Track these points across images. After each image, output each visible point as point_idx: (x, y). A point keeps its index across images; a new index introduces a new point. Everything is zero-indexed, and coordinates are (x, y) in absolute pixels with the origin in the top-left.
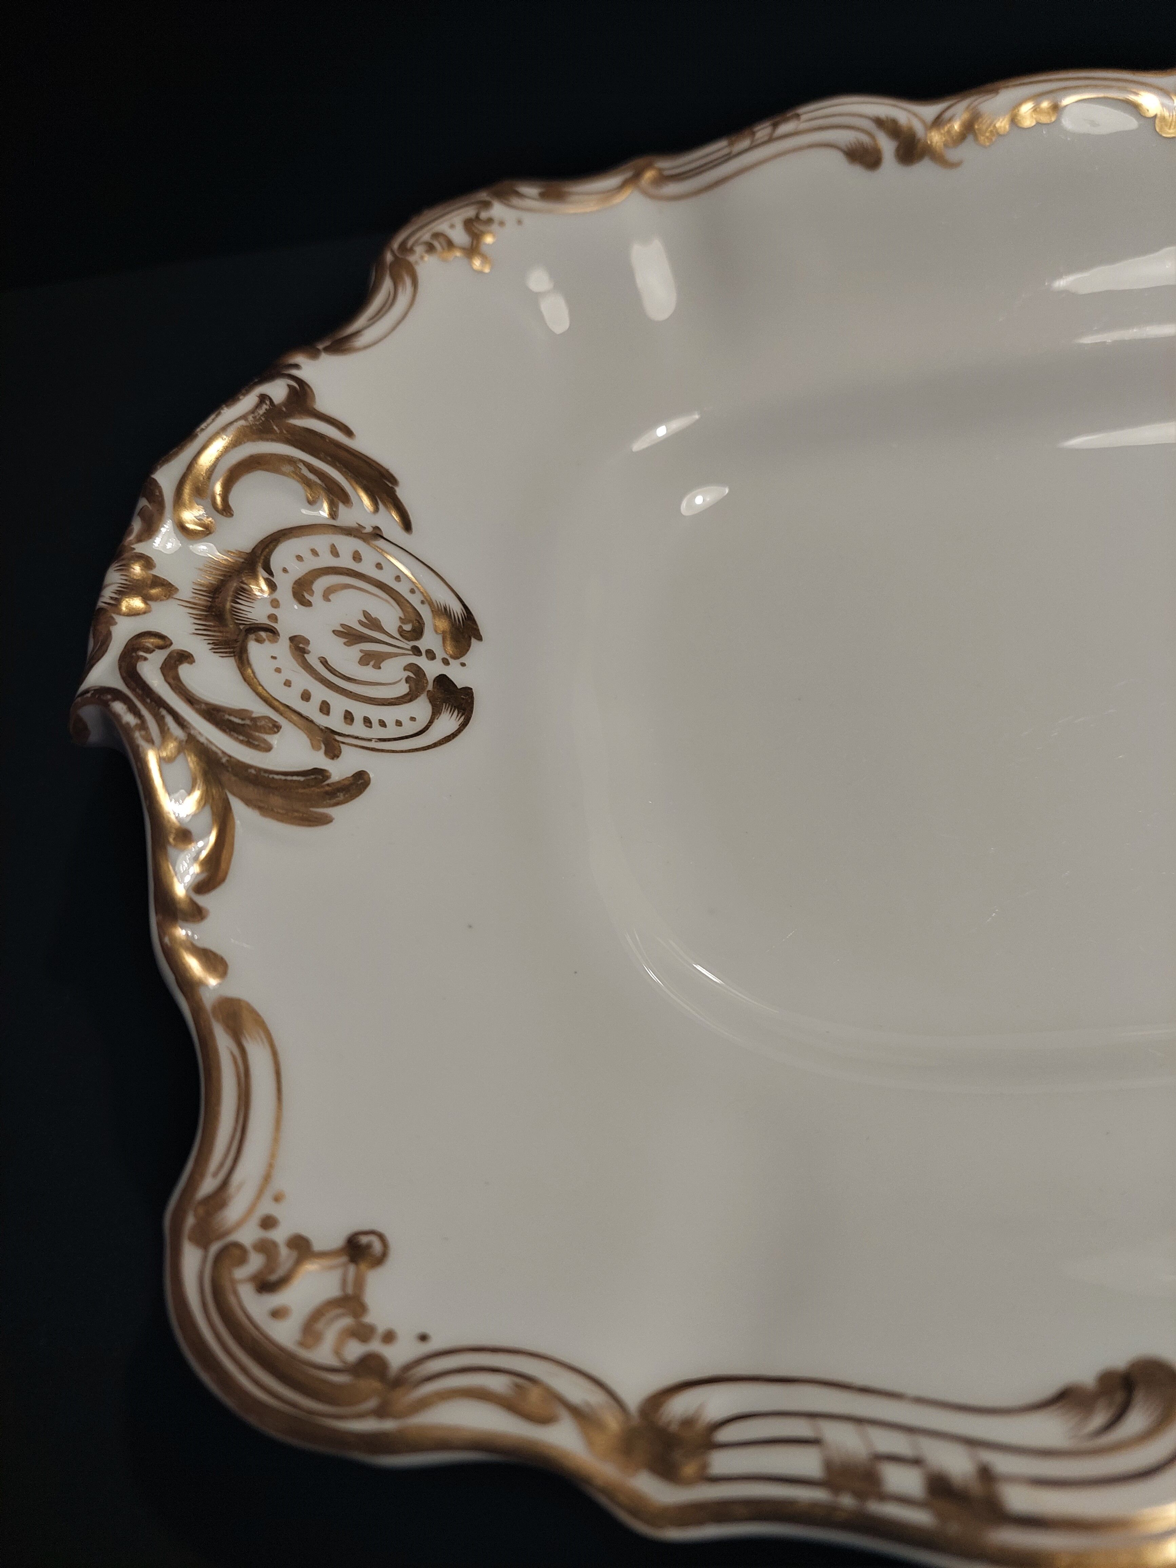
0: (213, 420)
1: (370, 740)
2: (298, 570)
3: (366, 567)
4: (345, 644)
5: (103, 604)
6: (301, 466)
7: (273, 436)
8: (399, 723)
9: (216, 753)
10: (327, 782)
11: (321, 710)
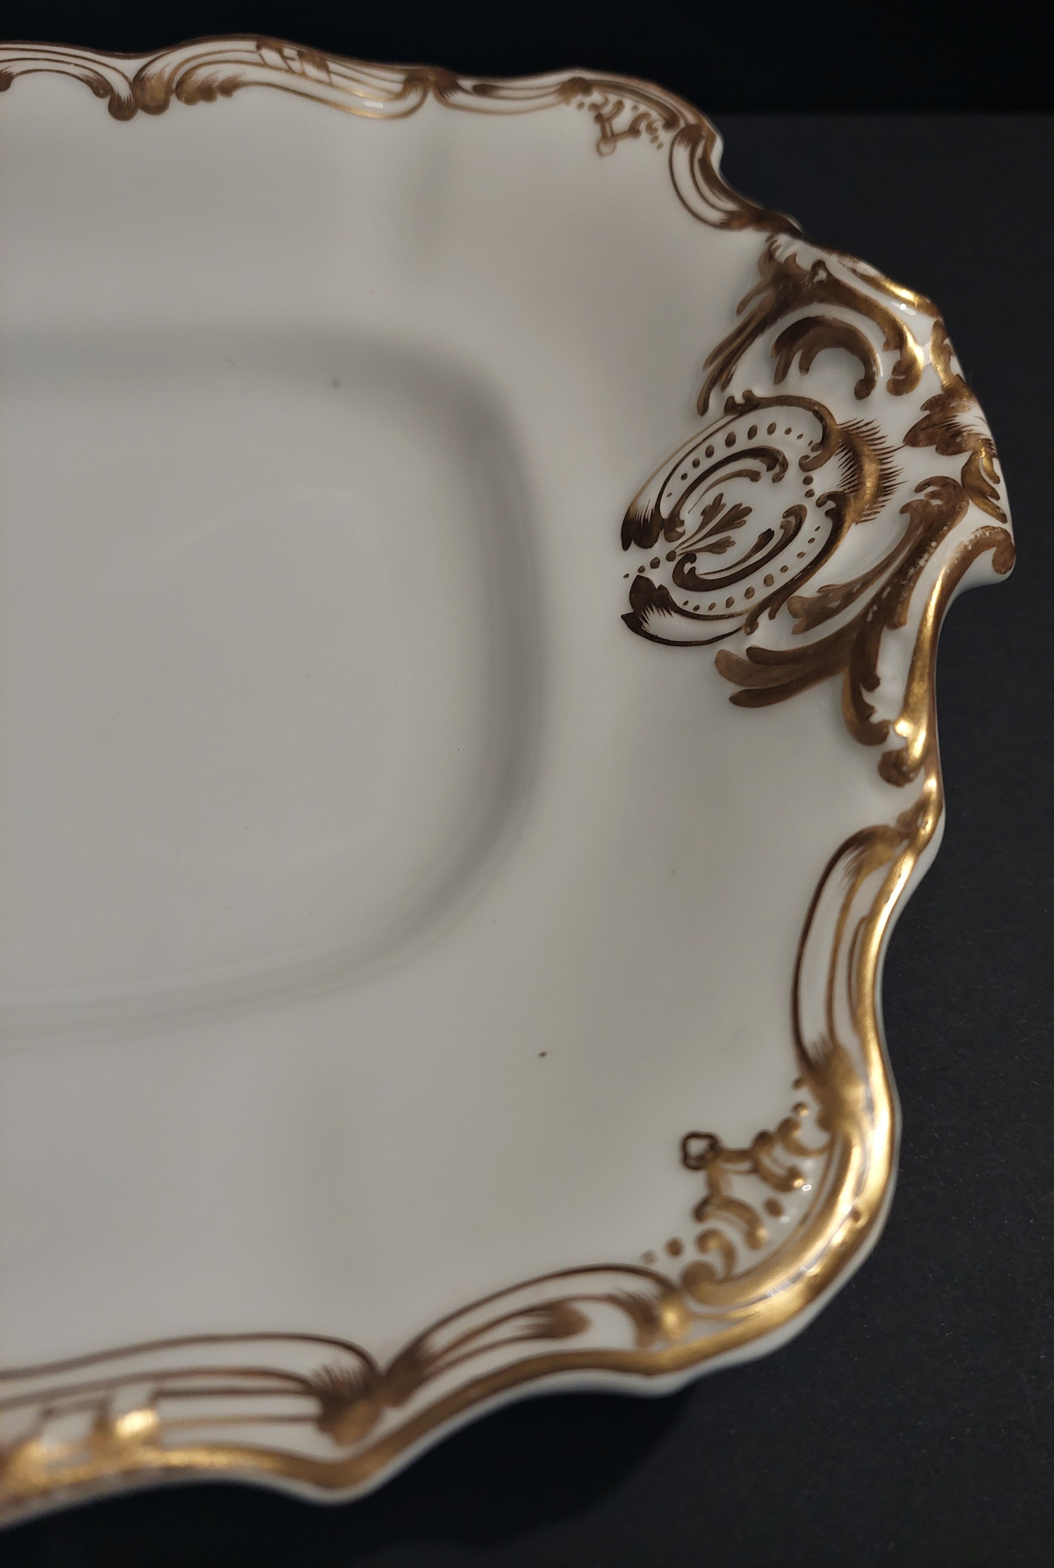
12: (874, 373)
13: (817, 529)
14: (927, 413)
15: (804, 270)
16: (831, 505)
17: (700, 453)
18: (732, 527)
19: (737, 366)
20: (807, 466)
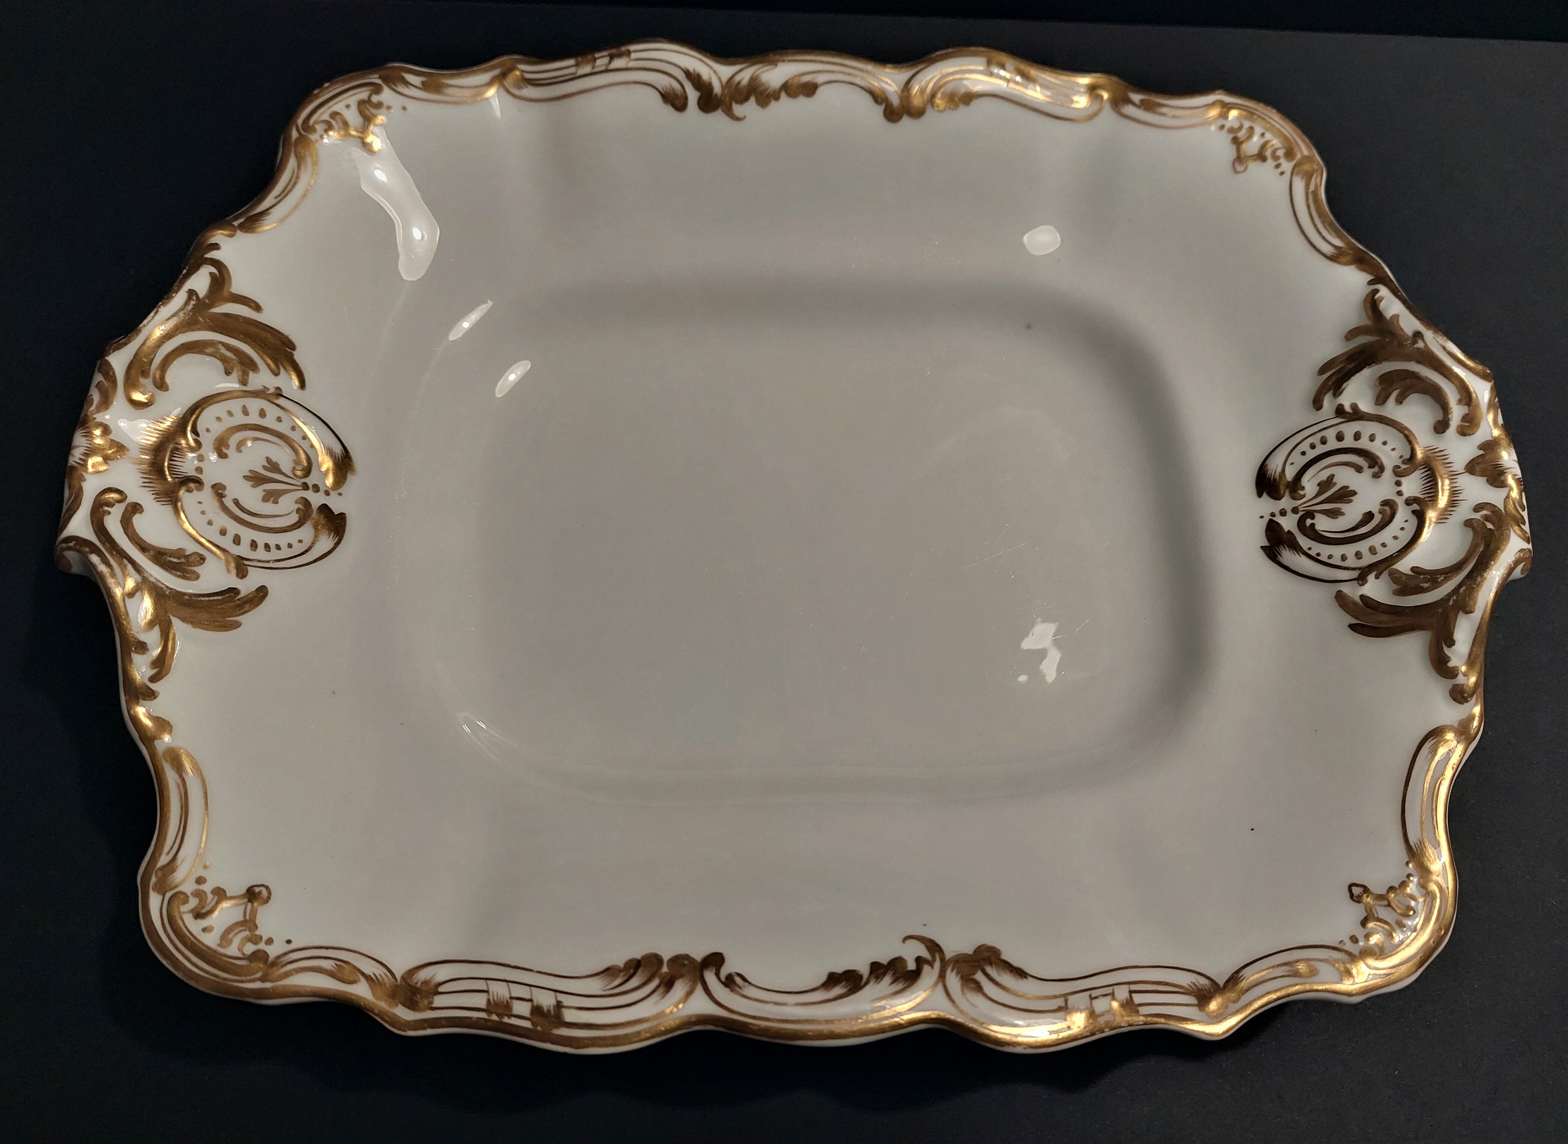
0: (153, 317)
1: (269, 562)
2: (218, 429)
3: (269, 422)
4: (252, 486)
5: (74, 463)
6: (220, 346)
7: (199, 326)
8: (290, 546)
9: (162, 588)
10: (239, 597)
11: (234, 542)
12: (1449, 419)
13: (1406, 521)
14: (1482, 452)
15: (1405, 333)
16: (1416, 507)
17: (1316, 439)
18: (1341, 501)
19: (1348, 384)
20: (1398, 473)
